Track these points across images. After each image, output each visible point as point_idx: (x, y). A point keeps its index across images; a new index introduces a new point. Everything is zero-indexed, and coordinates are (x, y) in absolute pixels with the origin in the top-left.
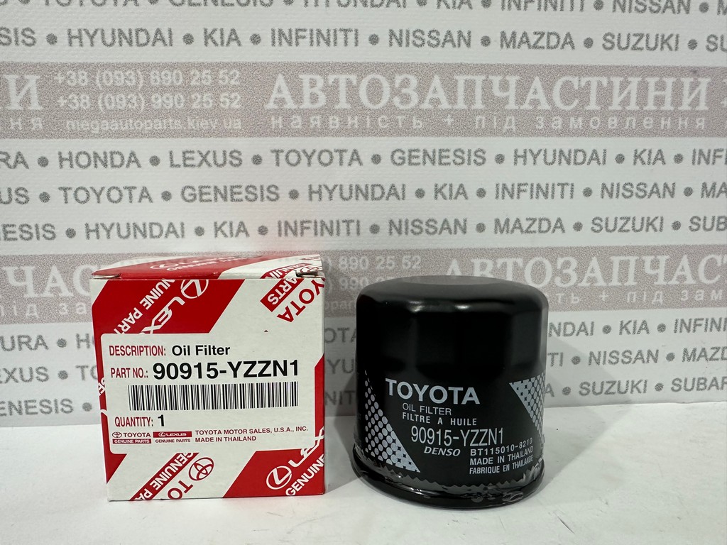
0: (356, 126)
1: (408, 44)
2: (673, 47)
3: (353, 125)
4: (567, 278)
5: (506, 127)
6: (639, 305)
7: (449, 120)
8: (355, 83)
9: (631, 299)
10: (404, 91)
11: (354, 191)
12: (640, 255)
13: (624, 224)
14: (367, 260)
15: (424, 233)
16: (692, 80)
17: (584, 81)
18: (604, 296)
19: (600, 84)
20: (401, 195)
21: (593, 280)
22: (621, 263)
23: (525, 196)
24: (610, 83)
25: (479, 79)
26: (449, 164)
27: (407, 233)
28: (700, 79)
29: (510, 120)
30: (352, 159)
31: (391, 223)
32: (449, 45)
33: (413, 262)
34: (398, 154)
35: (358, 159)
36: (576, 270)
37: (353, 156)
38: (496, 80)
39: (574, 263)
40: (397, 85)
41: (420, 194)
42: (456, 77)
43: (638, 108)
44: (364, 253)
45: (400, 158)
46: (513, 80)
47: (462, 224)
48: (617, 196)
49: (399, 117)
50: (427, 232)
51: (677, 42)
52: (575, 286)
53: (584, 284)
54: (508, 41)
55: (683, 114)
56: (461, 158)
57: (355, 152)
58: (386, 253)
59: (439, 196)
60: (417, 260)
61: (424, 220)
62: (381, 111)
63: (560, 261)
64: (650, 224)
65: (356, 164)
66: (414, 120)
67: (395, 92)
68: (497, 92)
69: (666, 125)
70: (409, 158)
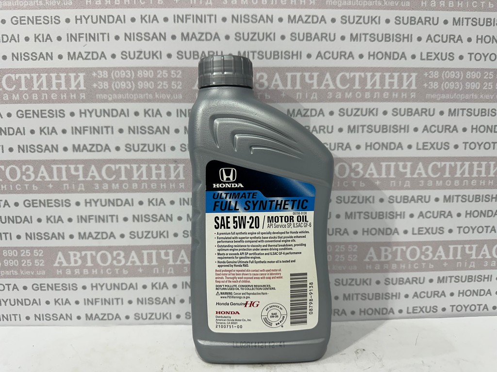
0: (6, 189)
1: (27, 152)
2: (163, 150)
3: (4, 189)
4: (119, 261)
5: (79, 189)
6: (160, 275)
7: (51, 186)
8: (3, 169)
9: (156, 272)
10: (27, 173)
11: (7, 219)
12: (158, 249)
13: (147, 234)
14: (16, 252)
15: (43, 239)
16: (175, 165)
17: (117, 166)
18: (141, 270)
19: (126, 168)
20: (30, 221)
21: (133, 262)
22: (148, 253)
23: (93, 221)
24: (131, 167)
25: (64, 167)
26: (52, 206)
27: (35, 239)
28: (179, 165)
29: (81, 186)
30: (5, 205)
31: (27, 234)
32: (47, 151)
33: (39, 253)
34: (27, 202)
35: (8, 204)
36: (124, 257)
37: (5, 203)
38: (72, 167)
39: (122, 254)
40: (24, 170)
41: (39, 220)
42: (52, 166)
43: (147, 179)
44: (15, 248)
45: (28, 204)
46: (81, 167)
47: (62, 234)
48: (142, 221)
49: (26, 185)
50: (45, 238)
51: (164, 147)
52: (124, 265)
53: (129, 264)
54: (76, 149)
55: (172, 181)
56: (58, 203)
57: (6, 201)
58: (25, 248)
59: (49, 221)
60: (41, 252)
61: (43, 233)
62: (17, 182)
63: (115, 253)
64: (161, 234)
65: (7, 206)
66: (33, 186)
67: (22, 174)
68: (73, 173)
69: (163, 187)
70: (32, 204)
